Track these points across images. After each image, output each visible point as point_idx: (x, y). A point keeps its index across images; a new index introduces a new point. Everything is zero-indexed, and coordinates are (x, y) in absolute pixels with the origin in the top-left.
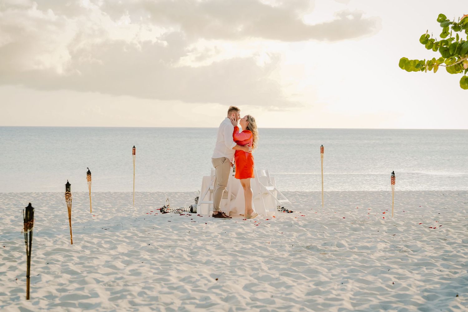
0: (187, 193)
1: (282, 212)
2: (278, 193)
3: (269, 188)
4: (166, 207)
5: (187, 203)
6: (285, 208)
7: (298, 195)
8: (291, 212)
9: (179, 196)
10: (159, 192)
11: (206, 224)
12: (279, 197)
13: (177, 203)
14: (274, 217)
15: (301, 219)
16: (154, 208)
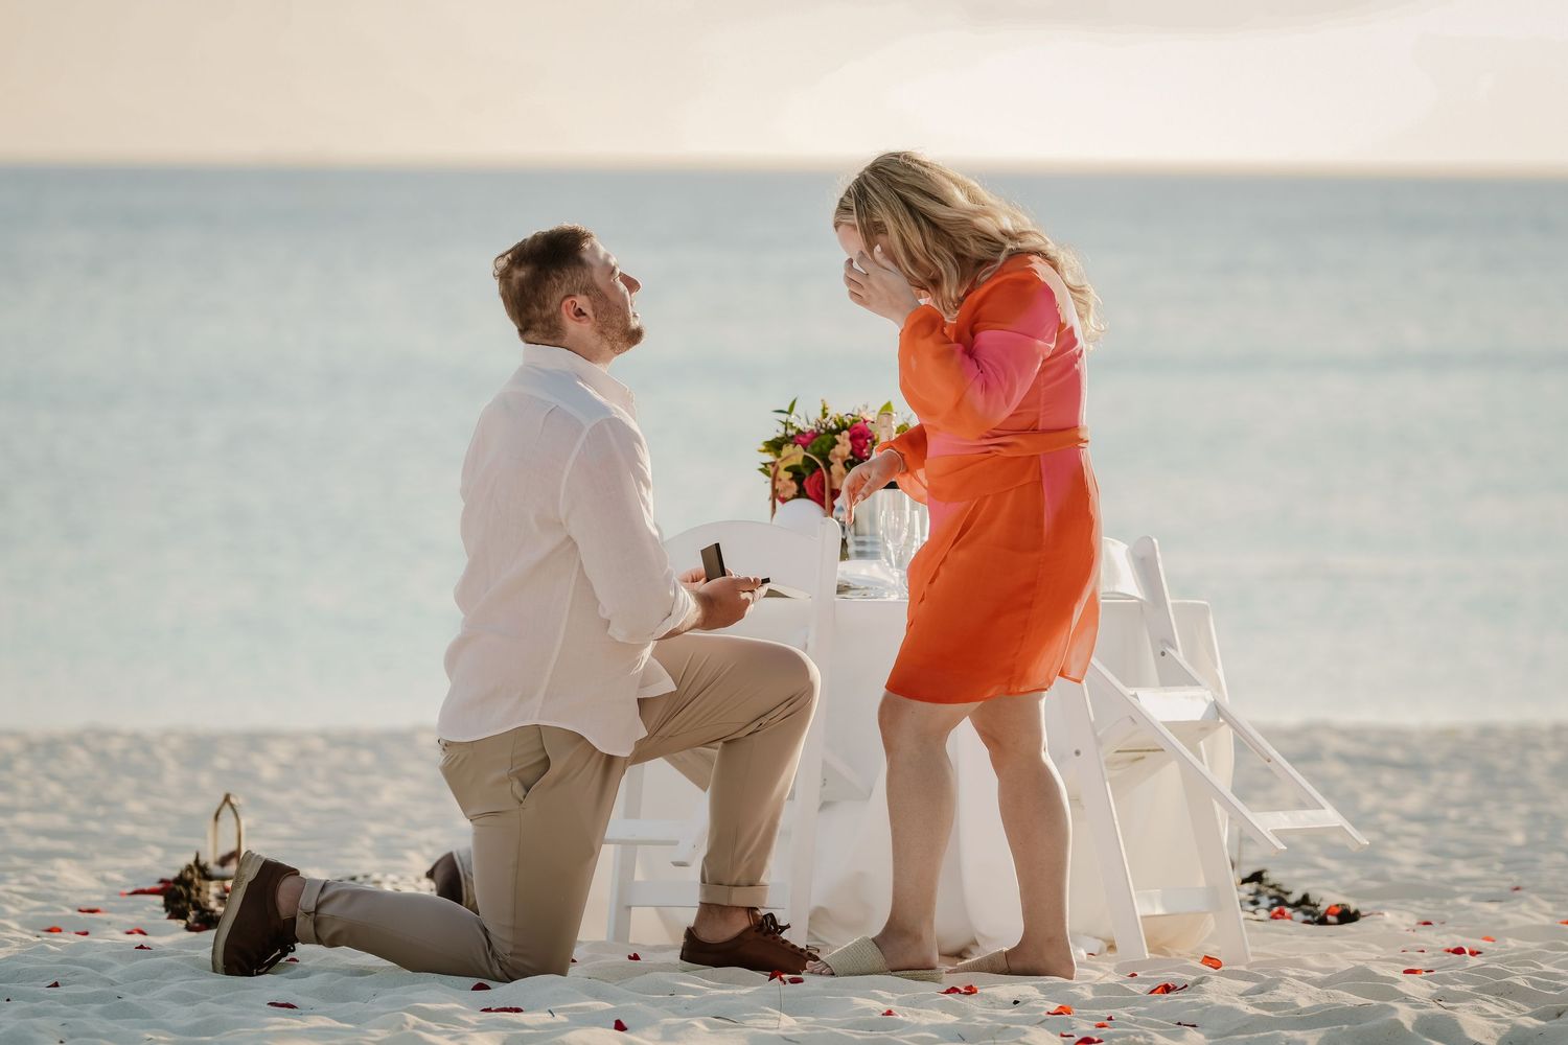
0: (351, 741)
1: (1263, 914)
2: (1243, 744)
3: (1166, 706)
4: (215, 870)
5: (376, 828)
6: (1274, 876)
7: (1344, 758)
8: (1347, 916)
9: (282, 766)
10: (104, 735)
11: (620, 1026)
12: (1254, 785)
13: (283, 830)
14: (1209, 960)
15: (1466, 988)
16: (103, 880)
